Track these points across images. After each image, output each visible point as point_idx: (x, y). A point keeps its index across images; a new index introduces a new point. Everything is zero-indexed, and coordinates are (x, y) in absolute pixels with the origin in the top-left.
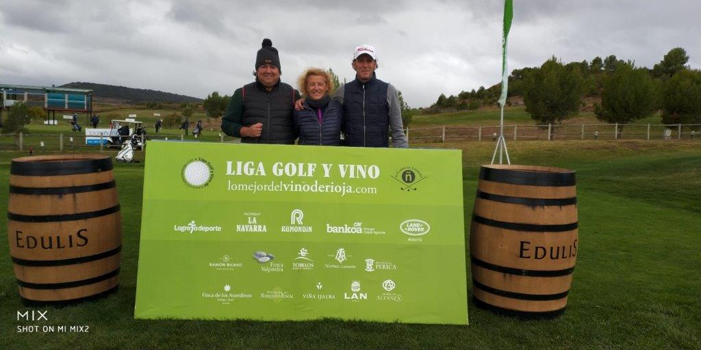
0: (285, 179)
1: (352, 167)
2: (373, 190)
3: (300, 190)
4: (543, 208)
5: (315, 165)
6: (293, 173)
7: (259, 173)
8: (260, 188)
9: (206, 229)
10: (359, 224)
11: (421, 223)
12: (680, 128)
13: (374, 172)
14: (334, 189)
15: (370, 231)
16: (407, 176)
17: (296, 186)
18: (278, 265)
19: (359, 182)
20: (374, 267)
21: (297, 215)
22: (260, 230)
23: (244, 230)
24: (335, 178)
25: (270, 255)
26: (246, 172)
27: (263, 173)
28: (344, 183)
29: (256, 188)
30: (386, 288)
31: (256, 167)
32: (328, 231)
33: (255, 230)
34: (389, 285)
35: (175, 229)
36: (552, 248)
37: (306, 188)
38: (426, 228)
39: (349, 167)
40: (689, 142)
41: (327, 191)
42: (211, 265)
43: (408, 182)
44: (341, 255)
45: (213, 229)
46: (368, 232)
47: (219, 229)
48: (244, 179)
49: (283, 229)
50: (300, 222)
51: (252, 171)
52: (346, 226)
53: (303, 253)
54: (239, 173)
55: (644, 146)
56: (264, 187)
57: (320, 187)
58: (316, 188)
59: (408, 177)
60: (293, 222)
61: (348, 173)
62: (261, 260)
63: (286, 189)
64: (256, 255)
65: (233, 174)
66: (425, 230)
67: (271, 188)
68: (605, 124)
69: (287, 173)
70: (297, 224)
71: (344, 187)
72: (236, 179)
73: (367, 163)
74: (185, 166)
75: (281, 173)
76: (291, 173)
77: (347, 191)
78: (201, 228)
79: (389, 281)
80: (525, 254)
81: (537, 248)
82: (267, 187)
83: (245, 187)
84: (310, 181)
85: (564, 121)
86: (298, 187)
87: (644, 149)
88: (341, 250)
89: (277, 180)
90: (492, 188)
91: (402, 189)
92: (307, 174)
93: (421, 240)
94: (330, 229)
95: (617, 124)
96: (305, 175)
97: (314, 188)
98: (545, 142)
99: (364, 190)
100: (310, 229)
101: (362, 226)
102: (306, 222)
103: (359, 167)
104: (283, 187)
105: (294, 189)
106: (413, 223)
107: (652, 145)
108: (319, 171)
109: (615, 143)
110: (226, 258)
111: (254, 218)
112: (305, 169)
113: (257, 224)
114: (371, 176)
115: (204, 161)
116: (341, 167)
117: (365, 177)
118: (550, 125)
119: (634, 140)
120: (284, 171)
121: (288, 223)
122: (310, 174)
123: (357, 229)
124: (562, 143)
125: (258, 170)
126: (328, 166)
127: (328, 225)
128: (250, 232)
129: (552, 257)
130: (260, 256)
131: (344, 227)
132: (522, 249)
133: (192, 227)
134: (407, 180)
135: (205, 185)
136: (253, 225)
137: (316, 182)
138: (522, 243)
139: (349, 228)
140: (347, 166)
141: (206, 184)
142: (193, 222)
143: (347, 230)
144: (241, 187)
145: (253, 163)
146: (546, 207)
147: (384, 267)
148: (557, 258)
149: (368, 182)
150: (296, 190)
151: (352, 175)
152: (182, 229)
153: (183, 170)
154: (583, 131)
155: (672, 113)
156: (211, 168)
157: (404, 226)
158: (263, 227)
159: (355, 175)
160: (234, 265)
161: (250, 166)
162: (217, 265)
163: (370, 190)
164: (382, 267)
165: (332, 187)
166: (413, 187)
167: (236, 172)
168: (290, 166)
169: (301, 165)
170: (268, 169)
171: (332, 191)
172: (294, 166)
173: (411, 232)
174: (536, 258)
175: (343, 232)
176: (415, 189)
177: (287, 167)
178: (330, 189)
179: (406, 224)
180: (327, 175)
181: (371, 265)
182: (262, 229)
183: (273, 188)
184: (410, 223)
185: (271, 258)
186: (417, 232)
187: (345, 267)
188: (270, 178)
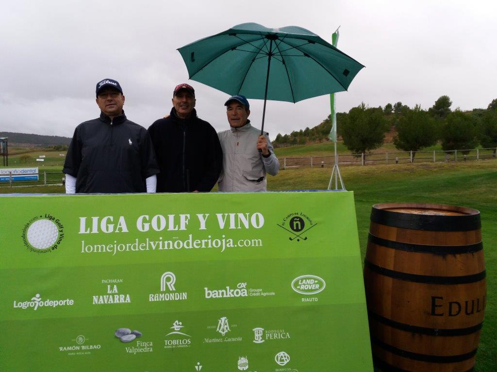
0: (152, 235)
1: (232, 216)
2: (257, 243)
3: (171, 248)
4: (455, 257)
5: (188, 216)
6: (163, 227)
7: (120, 229)
8: (121, 248)
9: (54, 303)
10: (244, 285)
11: (315, 279)
12: (456, 153)
13: (258, 220)
14: (212, 244)
15: (258, 292)
16: (295, 223)
17: (166, 242)
18: (146, 344)
19: (241, 233)
20: (263, 337)
21: (168, 279)
22: (122, 301)
23: (102, 302)
24: (213, 230)
25: (137, 332)
26: (104, 229)
27: (125, 229)
28: (224, 236)
29: (117, 248)
30: (279, 363)
31: (116, 222)
32: (207, 297)
33: (116, 301)
34: (283, 358)
35: (15, 307)
36: (467, 302)
37: (178, 245)
38: (321, 285)
39: (229, 217)
40: (463, 163)
41: (203, 246)
42: (61, 349)
43: (297, 230)
44: (223, 325)
45: (63, 303)
46: (254, 294)
47: (71, 302)
48: (101, 238)
49: (152, 298)
50: (172, 288)
51: (111, 227)
52: (228, 288)
53: (177, 326)
54: (95, 230)
55: (435, 168)
56: (127, 247)
57: (195, 243)
58: (191, 244)
59: (297, 224)
60: (163, 289)
61: (227, 223)
62: (125, 338)
63: (154, 248)
64: (119, 333)
65: (88, 232)
66: (320, 288)
67: (134, 247)
68: (403, 152)
69: (155, 227)
70: (168, 291)
71: (224, 240)
72: (92, 239)
73: (249, 210)
74: (27, 226)
75: (147, 228)
76: (159, 227)
77: (228, 245)
78: (49, 303)
79: (282, 354)
80: (438, 310)
81: (451, 304)
82: (130, 247)
83: (102, 248)
84: (183, 236)
85: (372, 151)
86: (169, 244)
87: (435, 170)
88: (223, 319)
89: (143, 236)
90: (392, 234)
91: (290, 239)
92: (179, 227)
93: (316, 299)
94: (209, 294)
95: (411, 152)
96: (177, 229)
97: (188, 244)
98: (361, 167)
99: (247, 243)
100: (185, 296)
101: (247, 288)
102: (179, 288)
103: (241, 215)
104: (150, 244)
105: (163, 246)
106: (306, 279)
107: (440, 167)
108: (193, 224)
109: (413, 166)
110: (81, 339)
111: (115, 286)
112: (177, 222)
113: (119, 294)
114: (254, 225)
115: (51, 218)
116: (219, 216)
117: (247, 227)
118: (363, 154)
119: (425, 163)
120: (150, 226)
121: (156, 290)
122: (183, 228)
123: (242, 291)
124: (374, 167)
125: (118, 226)
126: (204, 217)
127: (206, 289)
128: (111, 304)
129: (467, 313)
130: (124, 334)
131: (226, 290)
132: (434, 305)
133: (37, 302)
134: (295, 228)
135: (53, 249)
136: (113, 295)
137: (191, 236)
138: (434, 298)
139: (232, 291)
140: (226, 214)
141: (55, 247)
142: (38, 295)
143: (229, 293)
144: (98, 248)
145: (112, 218)
146: (458, 256)
147: (275, 336)
148: (472, 312)
149: (252, 233)
150: (166, 248)
151: (232, 226)
152: (24, 305)
153: (25, 231)
154: (387, 158)
155: (449, 142)
156: (60, 226)
157: (296, 284)
158: (126, 297)
159: (236, 225)
160: (91, 346)
161: (109, 222)
162: (69, 348)
163: (255, 242)
164: (273, 337)
165: (210, 241)
166: (303, 236)
167: (91, 230)
168: (159, 220)
169: (171, 217)
170: (131, 224)
171: (210, 246)
172: (163, 219)
173: (304, 290)
174: (450, 315)
175: (225, 296)
176: (306, 239)
177: (155, 219)
178: (207, 244)
179: (298, 281)
180: (203, 227)
181: (260, 335)
182: (125, 299)
183: (137, 247)
184: (302, 280)
185: (138, 335)
186: (312, 290)
187: (229, 340)
188: (133, 234)
